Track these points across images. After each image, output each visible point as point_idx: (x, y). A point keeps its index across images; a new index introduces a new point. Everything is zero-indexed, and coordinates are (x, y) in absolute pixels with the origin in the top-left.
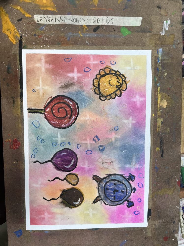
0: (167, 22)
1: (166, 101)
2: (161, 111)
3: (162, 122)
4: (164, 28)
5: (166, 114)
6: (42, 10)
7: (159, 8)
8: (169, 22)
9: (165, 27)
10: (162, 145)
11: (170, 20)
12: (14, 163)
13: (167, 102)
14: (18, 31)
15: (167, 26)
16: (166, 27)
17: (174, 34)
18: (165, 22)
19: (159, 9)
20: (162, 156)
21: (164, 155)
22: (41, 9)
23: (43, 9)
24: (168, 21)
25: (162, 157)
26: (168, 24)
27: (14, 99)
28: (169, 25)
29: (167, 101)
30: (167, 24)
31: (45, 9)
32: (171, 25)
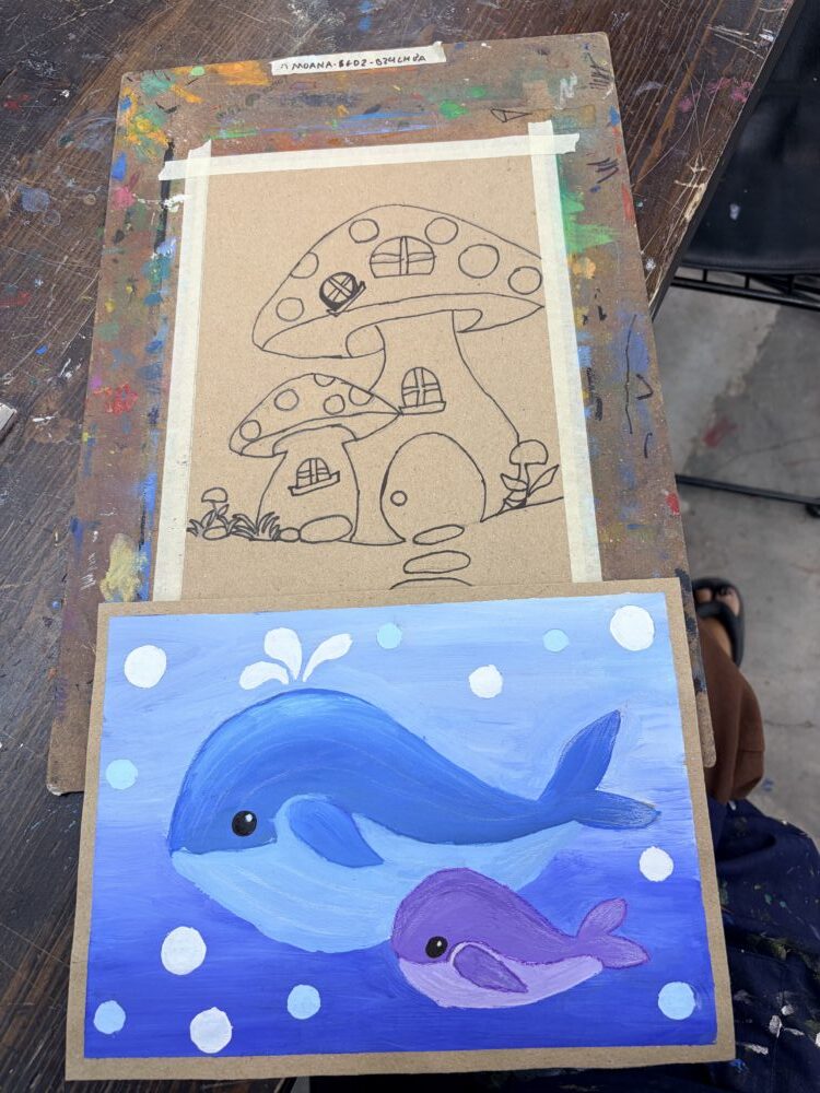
0: (569, 81)
1: (589, 260)
2: (578, 287)
3: (586, 318)
4: (561, 93)
5: (596, 295)
6: (232, 87)
7: (544, 53)
8: (574, 81)
9: (564, 92)
10: (593, 385)
11: (578, 74)
12: (113, 452)
13: (593, 264)
14: (165, 133)
15: (571, 88)
16: (567, 93)
17: (593, 105)
18: (564, 83)
19: (544, 56)
20: (599, 413)
21: (605, 413)
22: (228, 85)
23: (232, 83)
24: (572, 78)
25: (600, 419)
26: (572, 84)
27: (136, 283)
28: (575, 87)
29: (592, 260)
30: (569, 85)
31: (239, 83)
32: (581, 86)
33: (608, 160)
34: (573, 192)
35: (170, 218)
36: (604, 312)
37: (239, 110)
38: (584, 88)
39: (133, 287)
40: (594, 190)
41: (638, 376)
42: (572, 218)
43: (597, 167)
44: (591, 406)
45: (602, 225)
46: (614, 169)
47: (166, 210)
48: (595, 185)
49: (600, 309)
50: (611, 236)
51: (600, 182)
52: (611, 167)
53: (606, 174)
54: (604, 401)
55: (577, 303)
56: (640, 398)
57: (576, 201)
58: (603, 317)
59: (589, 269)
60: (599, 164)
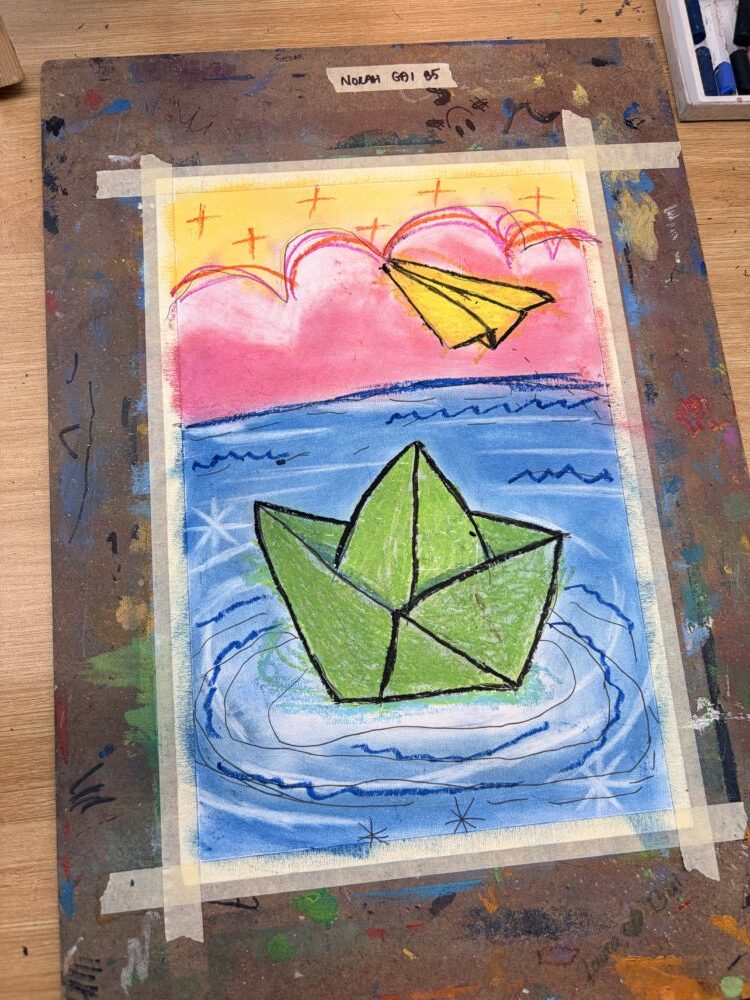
0: (135, 975)
1: (124, 626)
2: (142, 583)
3: (134, 536)
4: (147, 947)
5: (119, 570)
6: (670, 952)
8: (126, 975)
9: (143, 951)
10: (131, 443)
11: (119, 992)
12: (686, 350)
13: (119, 620)
15: (132, 960)
16: (139, 951)
17: (100, 923)
18: (143, 971)
20: (127, 405)
21: (119, 407)
22: (678, 955)
23: (673, 959)
24: (129, 983)
25: (125, 399)
26: (130, 968)
27: (722, 580)
28: (125, 963)
29: (119, 626)
30: (135, 970)
31: (660, 959)
32: (117, 963)
33: (84, 809)
34: (138, 745)
35: (705, 689)
36: (110, 544)
37: (649, 900)
38: (111, 961)
39: (723, 572)
40: (109, 749)
41: (75, 457)
42: (142, 698)
43: (102, 794)
44: (134, 414)
45: (101, 687)
46: (77, 791)
47: (713, 700)
48: (105, 760)
49: (114, 550)
50: (91, 667)
51: (99, 766)
52: (81, 794)
53: (89, 783)
54: (119, 423)
55: (145, 558)
56: (76, 427)
57: (136, 729)
58: (112, 538)
59: (123, 613)
60: (99, 801)
